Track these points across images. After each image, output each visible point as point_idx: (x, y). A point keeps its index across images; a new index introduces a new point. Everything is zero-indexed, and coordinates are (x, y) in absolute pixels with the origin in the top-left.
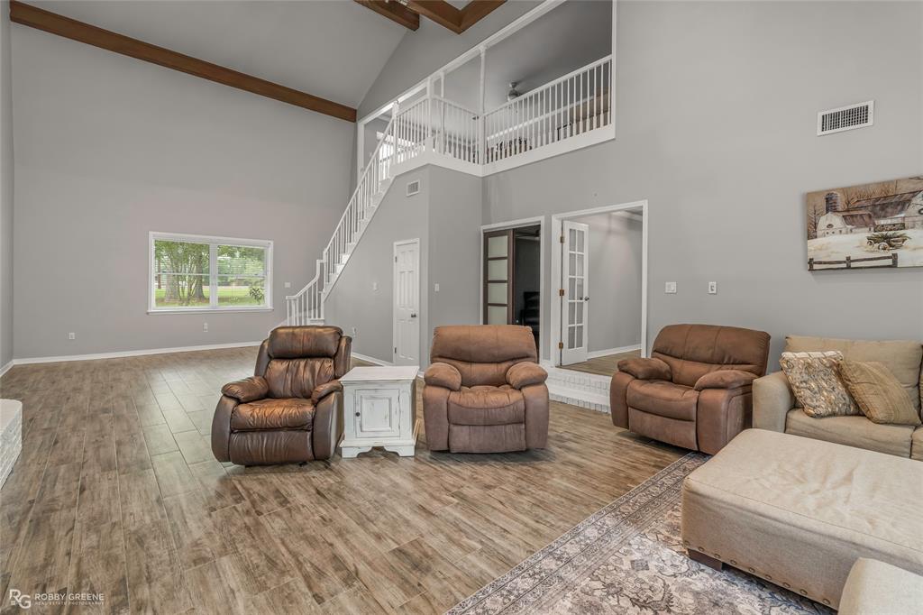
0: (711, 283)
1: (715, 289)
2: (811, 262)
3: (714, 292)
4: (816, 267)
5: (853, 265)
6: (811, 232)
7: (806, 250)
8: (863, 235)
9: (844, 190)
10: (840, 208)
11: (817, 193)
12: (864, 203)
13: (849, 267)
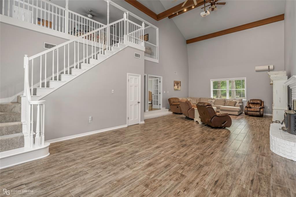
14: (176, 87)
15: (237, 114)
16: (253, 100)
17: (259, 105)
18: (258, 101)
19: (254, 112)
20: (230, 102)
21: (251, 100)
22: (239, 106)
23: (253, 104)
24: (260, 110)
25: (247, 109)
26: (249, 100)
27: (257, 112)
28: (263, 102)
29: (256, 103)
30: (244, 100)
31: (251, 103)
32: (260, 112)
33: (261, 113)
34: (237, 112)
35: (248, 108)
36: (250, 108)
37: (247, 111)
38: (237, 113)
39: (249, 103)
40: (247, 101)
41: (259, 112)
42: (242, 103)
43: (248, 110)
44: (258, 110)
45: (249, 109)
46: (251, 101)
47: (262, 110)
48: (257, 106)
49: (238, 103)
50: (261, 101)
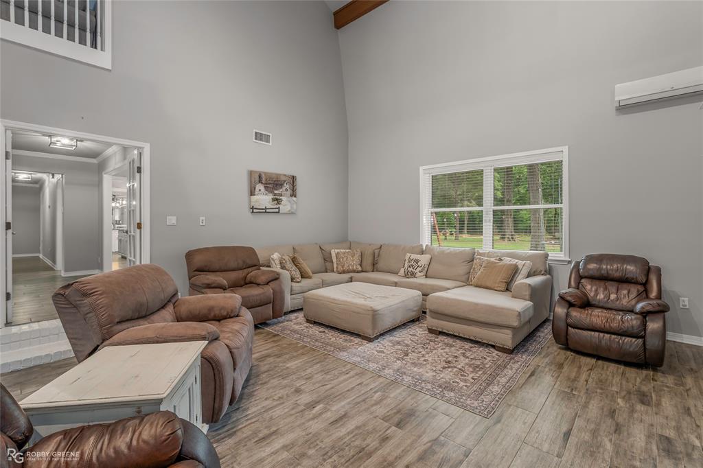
0: (201, 218)
1: (204, 222)
2: (253, 208)
3: (204, 224)
4: (255, 211)
5: (267, 211)
6: (252, 193)
7: (250, 201)
8: (270, 197)
9: (265, 173)
10: (263, 182)
11: (256, 172)
12: (271, 182)
13: (266, 212)
14: (263, 199)
15: (509, 344)
16: (600, 259)
17: (634, 290)
18: (631, 268)
19: (607, 336)
20: (490, 266)
21: (590, 259)
22: (527, 293)
23: (602, 279)
24: (644, 325)
25: (567, 315)
26: (581, 257)
27: (628, 339)
28: (658, 271)
29: (617, 275)
30: (556, 253)
31: (592, 278)
32: (643, 337)
33: (653, 343)
34: (509, 332)
35: (571, 305)
36: (586, 304)
37: (568, 325)
38: (506, 338)
39: (580, 276)
40: (570, 262)
41: (640, 334)
42: (549, 271)
43: (570, 321)
44: (632, 321)
45: (576, 314)
46: (592, 266)
47: (653, 325)
48: (625, 292)
49: (524, 272)
50: (647, 269)
